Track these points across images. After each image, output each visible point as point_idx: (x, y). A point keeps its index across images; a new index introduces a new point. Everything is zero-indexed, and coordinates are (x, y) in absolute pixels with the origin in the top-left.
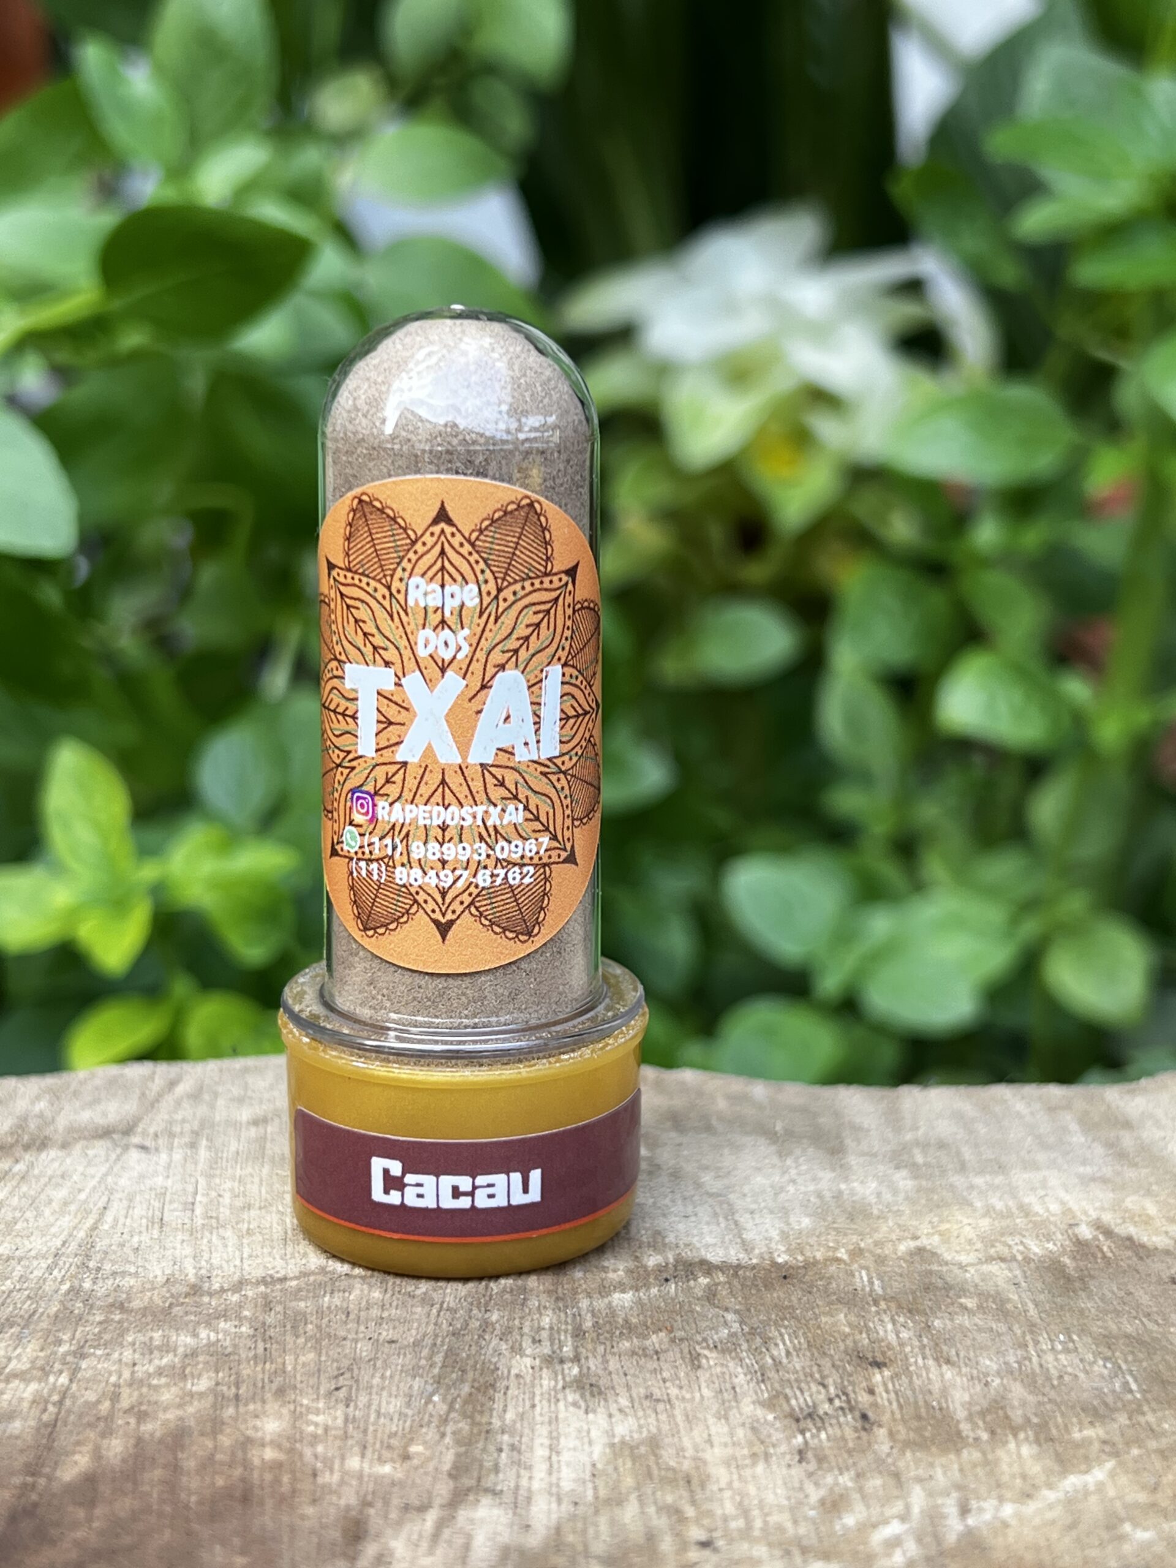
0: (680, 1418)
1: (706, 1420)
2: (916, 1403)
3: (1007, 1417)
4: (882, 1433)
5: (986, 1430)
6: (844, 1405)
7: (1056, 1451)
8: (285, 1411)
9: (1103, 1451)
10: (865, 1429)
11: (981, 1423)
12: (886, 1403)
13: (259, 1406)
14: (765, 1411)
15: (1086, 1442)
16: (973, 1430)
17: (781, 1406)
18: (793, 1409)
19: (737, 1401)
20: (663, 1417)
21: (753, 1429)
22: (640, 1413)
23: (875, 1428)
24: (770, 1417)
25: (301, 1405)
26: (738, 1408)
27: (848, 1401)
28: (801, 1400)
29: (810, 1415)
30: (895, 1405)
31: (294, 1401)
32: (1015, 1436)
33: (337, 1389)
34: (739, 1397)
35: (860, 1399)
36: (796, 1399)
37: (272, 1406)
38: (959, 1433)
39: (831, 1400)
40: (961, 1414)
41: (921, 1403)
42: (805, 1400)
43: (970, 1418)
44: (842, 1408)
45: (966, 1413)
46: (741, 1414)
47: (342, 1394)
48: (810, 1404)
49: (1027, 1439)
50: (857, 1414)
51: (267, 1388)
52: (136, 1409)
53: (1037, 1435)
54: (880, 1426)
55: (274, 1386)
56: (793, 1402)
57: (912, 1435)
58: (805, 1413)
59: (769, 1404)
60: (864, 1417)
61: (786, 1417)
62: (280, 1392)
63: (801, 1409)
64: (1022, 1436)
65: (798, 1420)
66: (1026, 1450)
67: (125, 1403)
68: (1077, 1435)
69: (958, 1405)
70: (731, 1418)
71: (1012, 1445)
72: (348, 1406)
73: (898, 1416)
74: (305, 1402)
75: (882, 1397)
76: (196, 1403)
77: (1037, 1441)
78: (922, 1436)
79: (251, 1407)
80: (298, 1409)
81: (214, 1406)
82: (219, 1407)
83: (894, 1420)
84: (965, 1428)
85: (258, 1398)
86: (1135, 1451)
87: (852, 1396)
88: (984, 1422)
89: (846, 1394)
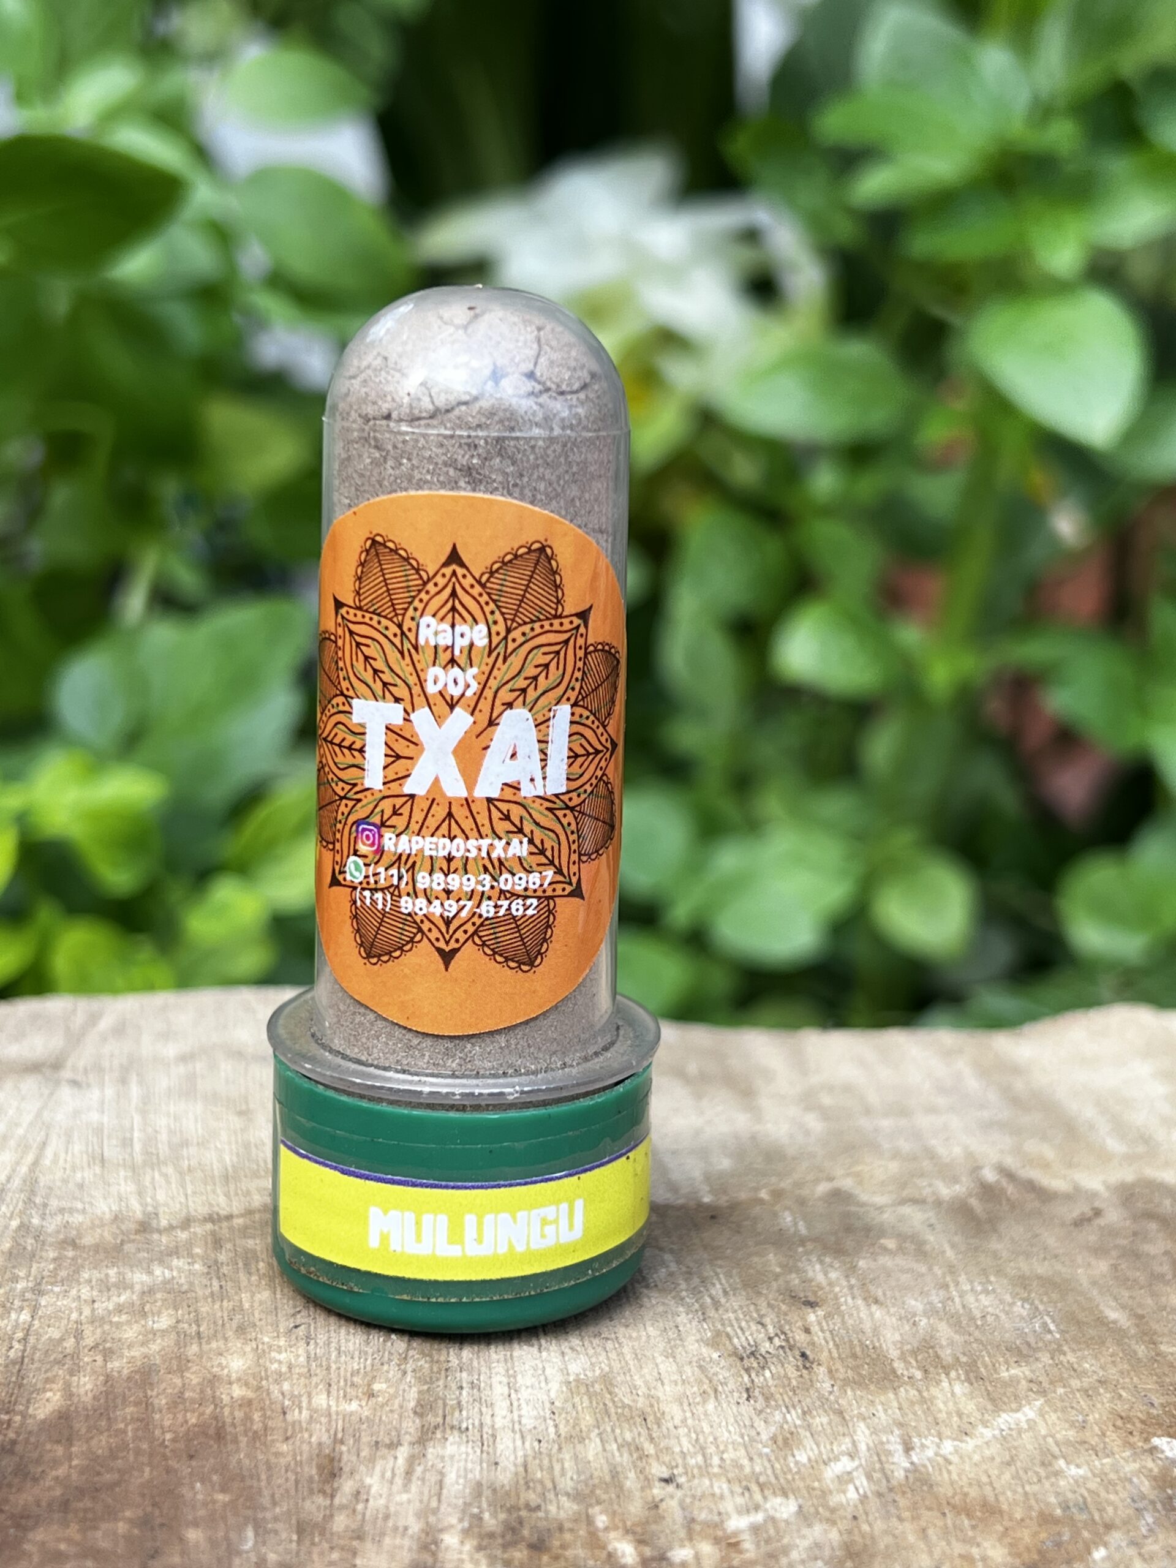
0: (628, 1357)
1: (654, 1358)
2: (851, 1341)
3: (938, 1357)
4: (821, 1371)
5: (919, 1368)
6: (783, 1344)
7: (986, 1390)
8: (248, 1349)
9: (1031, 1390)
10: (805, 1367)
11: (914, 1363)
12: (823, 1342)
13: (221, 1343)
14: (711, 1351)
15: (1014, 1381)
16: (907, 1369)
17: (725, 1345)
18: (736, 1348)
19: (681, 1340)
20: (613, 1355)
21: (700, 1367)
22: (591, 1352)
23: (814, 1366)
24: (715, 1356)
25: (263, 1343)
26: (684, 1346)
27: (787, 1340)
28: (743, 1339)
29: (752, 1353)
30: (831, 1344)
31: (256, 1339)
32: (947, 1374)
33: (296, 1327)
34: (683, 1335)
35: (797, 1337)
36: (738, 1338)
37: (236, 1344)
38: (894, 1371)
39: (770, 1339)
40: (894, 1353)
41: (856, 1342)
42: (747, 1339)
43: (903, 1357)
44: (782, 1347)
45: (899, 1352)
46: (686, 1352)
47: (301, 1332)
48: (752, 1343)
49: (958, 1378)
50: (797, 1353)
51: (227, 1325)
52: (101, 1347)
53: (967, 1373)
54: (819, 1364)
55: (235, 1324)
56: (736, 1341)
57: (849, 1371)
58: (748, 1352)
59: (714, 1343)
60: (803, 1355)
61: (729, 1355)
62: (241, 1330)
63: (744, 1348)
64: (953, 1374)
65: (742, 1359)
66: (958, 1388)
67: (89, 1341)
68: (1005, 1375)
69: (891, 1347)
70: (678, 1356)
71: (945, 1384)
72: (308, 1344)
73: (835, 1355)
74: (266, 1339)
75: (819, 1337)
76: (159, 1341)
77: (968, 1380)
78: (859, 1374)
79: (214, 1345)
80: (260, 1347)
81: (177, 1343)
82: (182, 1344)
83: (832, 1358)
84: (898, 1365)
85: (219, 1336)
86: (1061, 1391)
87: (790, 1335)
88: (917, 1361)
89: (786, 1334)
